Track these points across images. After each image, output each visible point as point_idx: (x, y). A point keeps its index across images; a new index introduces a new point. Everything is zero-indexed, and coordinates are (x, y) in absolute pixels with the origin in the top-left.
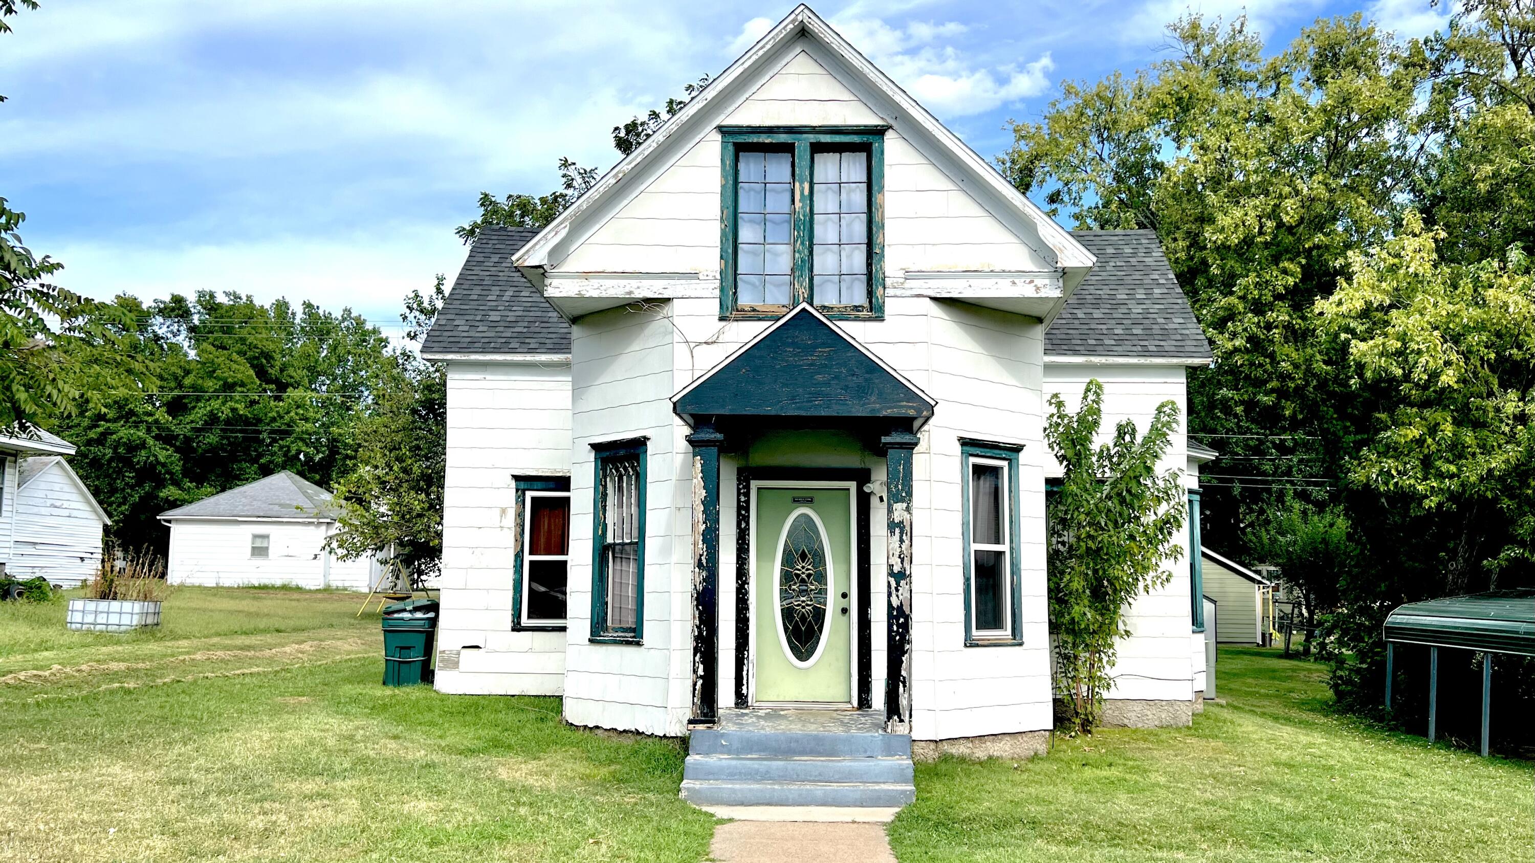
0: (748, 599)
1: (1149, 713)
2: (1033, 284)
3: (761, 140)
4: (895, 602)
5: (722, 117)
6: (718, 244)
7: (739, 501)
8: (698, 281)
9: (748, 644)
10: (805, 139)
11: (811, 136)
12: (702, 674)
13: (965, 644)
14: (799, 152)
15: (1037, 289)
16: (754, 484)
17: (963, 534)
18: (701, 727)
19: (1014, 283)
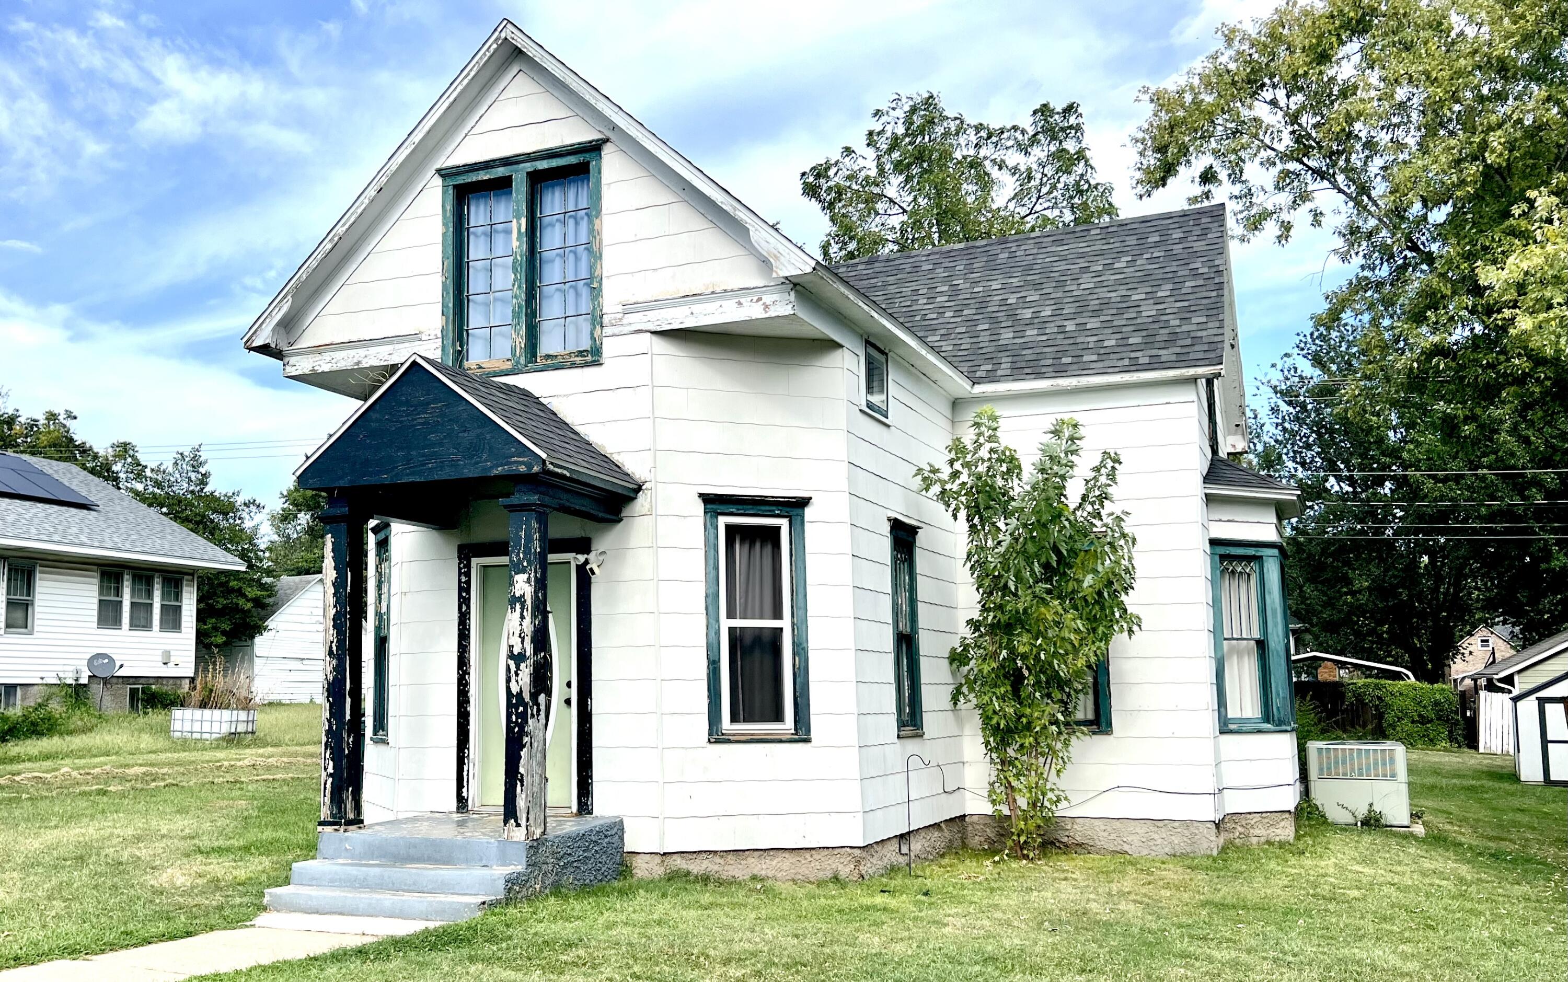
0: (468, 691)
1: (1156, 836)
2: (761, 303)
3: (480, 178)
4: (515, 689)
5: (443, 158)
6: (440, 299)
7: (460, 581)
8: (420, 343)
9: (468, 741)
10: (521, 170)
11: (528, 164)
12: (332, 771)
13: (709, 741)
14: (516, 185)
15: (766, 307)
16: (475, 562)
17: (707, 608)
18: (329, 829)
19: (740, 303)
